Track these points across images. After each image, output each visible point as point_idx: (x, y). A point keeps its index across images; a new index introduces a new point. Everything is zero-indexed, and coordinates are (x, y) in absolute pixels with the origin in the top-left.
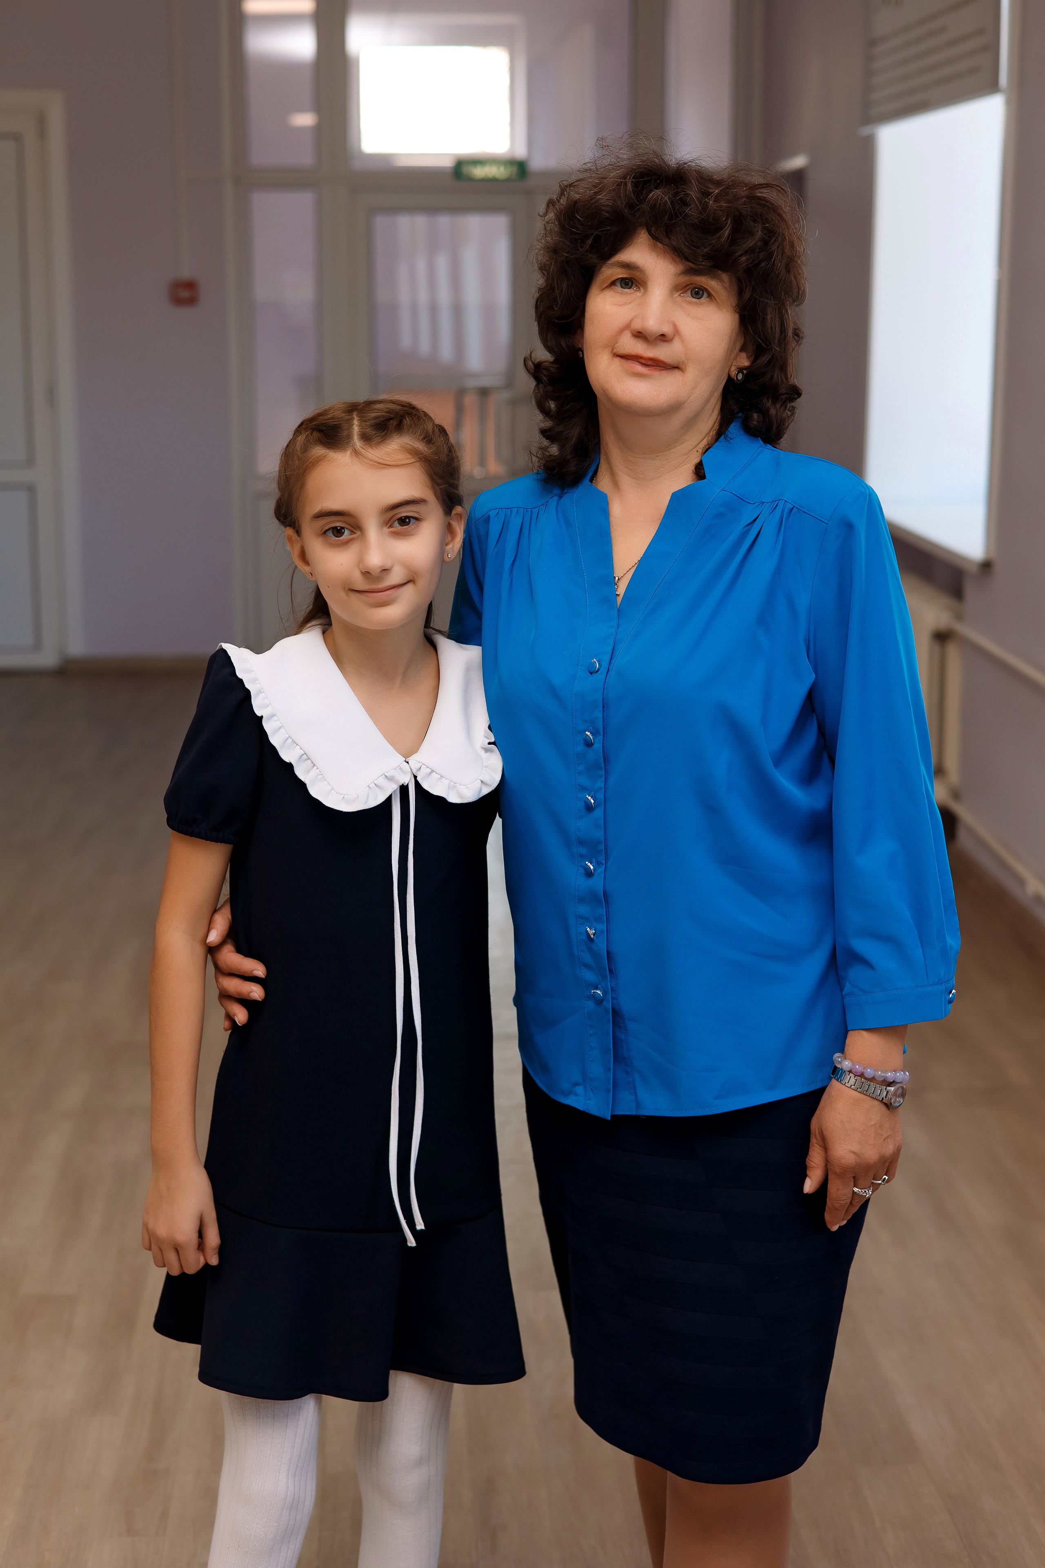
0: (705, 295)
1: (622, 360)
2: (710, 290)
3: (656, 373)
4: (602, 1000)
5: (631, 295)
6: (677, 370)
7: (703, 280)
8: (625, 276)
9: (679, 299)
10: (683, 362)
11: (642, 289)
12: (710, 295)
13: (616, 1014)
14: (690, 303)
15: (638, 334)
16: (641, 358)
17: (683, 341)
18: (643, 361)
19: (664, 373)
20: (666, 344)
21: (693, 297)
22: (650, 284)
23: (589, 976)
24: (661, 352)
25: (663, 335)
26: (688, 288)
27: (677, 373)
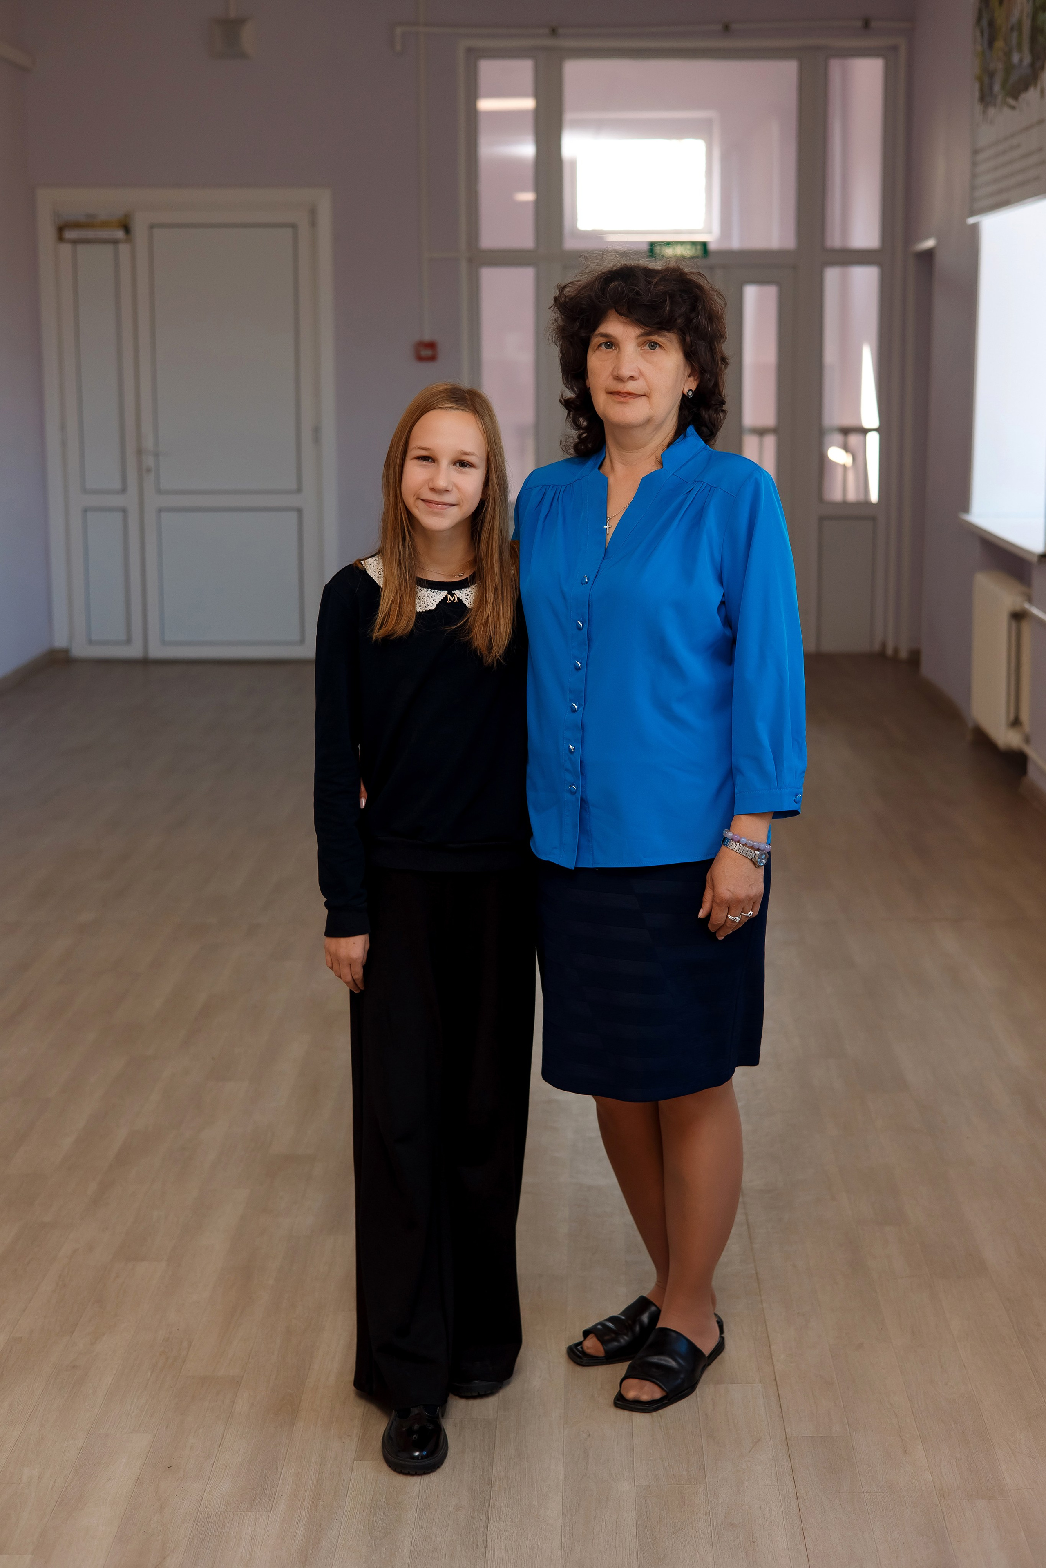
0: (658, 347)
1: (611, 395)
2: (661, 345)
3: (631, 401)
4: (575, 793)
5: (613, 352)
6: (644, 397)
7: (655, 338)
8: (606, 341)
9: (642, 351)
10: (648, 392)
11: (618, 349)
12: (660, 346)
13: (583, 801)
14: (648, 353)
15: (616, 378)
16: (620, 392)
17: (645, 379)
18: (621, 394)
19: (636, 400)
20: (635, 382)
21: (651, 349)
22: (621, 345)
23: (569, 777)
24: (631, 387)
25: (632, 377)
26: (645, 343)
27: (644, 398)
